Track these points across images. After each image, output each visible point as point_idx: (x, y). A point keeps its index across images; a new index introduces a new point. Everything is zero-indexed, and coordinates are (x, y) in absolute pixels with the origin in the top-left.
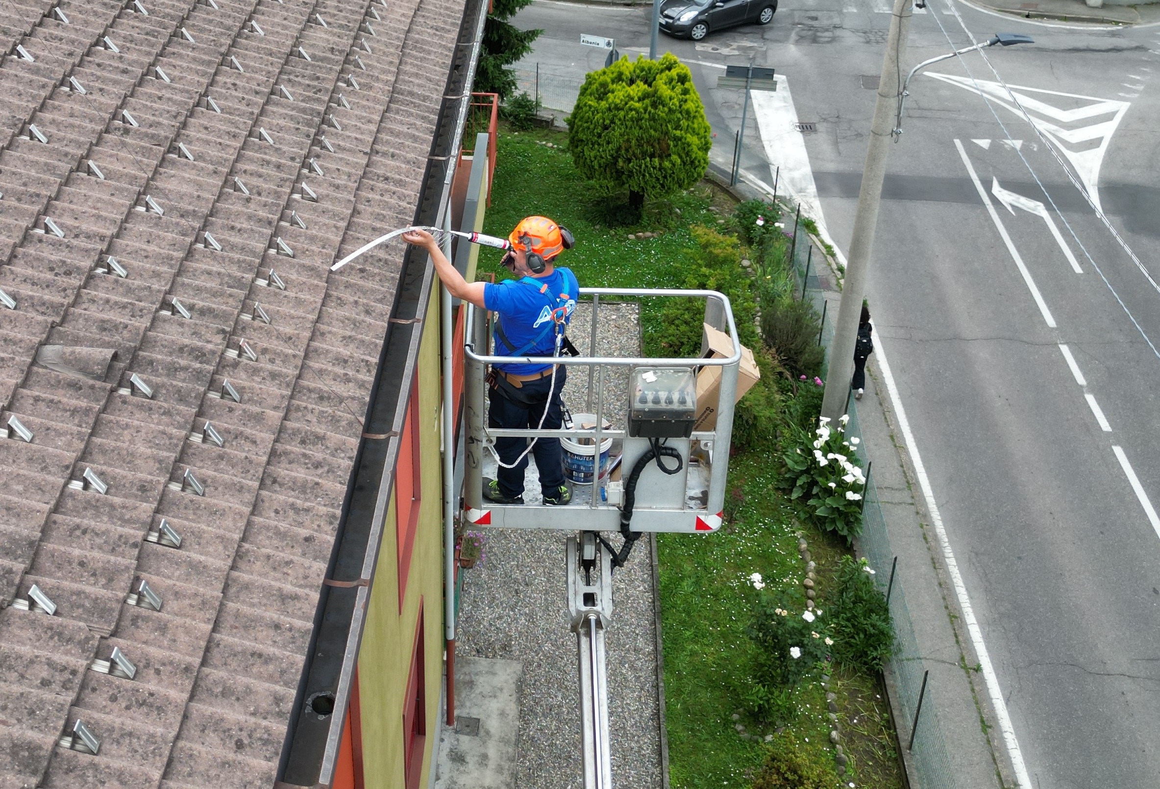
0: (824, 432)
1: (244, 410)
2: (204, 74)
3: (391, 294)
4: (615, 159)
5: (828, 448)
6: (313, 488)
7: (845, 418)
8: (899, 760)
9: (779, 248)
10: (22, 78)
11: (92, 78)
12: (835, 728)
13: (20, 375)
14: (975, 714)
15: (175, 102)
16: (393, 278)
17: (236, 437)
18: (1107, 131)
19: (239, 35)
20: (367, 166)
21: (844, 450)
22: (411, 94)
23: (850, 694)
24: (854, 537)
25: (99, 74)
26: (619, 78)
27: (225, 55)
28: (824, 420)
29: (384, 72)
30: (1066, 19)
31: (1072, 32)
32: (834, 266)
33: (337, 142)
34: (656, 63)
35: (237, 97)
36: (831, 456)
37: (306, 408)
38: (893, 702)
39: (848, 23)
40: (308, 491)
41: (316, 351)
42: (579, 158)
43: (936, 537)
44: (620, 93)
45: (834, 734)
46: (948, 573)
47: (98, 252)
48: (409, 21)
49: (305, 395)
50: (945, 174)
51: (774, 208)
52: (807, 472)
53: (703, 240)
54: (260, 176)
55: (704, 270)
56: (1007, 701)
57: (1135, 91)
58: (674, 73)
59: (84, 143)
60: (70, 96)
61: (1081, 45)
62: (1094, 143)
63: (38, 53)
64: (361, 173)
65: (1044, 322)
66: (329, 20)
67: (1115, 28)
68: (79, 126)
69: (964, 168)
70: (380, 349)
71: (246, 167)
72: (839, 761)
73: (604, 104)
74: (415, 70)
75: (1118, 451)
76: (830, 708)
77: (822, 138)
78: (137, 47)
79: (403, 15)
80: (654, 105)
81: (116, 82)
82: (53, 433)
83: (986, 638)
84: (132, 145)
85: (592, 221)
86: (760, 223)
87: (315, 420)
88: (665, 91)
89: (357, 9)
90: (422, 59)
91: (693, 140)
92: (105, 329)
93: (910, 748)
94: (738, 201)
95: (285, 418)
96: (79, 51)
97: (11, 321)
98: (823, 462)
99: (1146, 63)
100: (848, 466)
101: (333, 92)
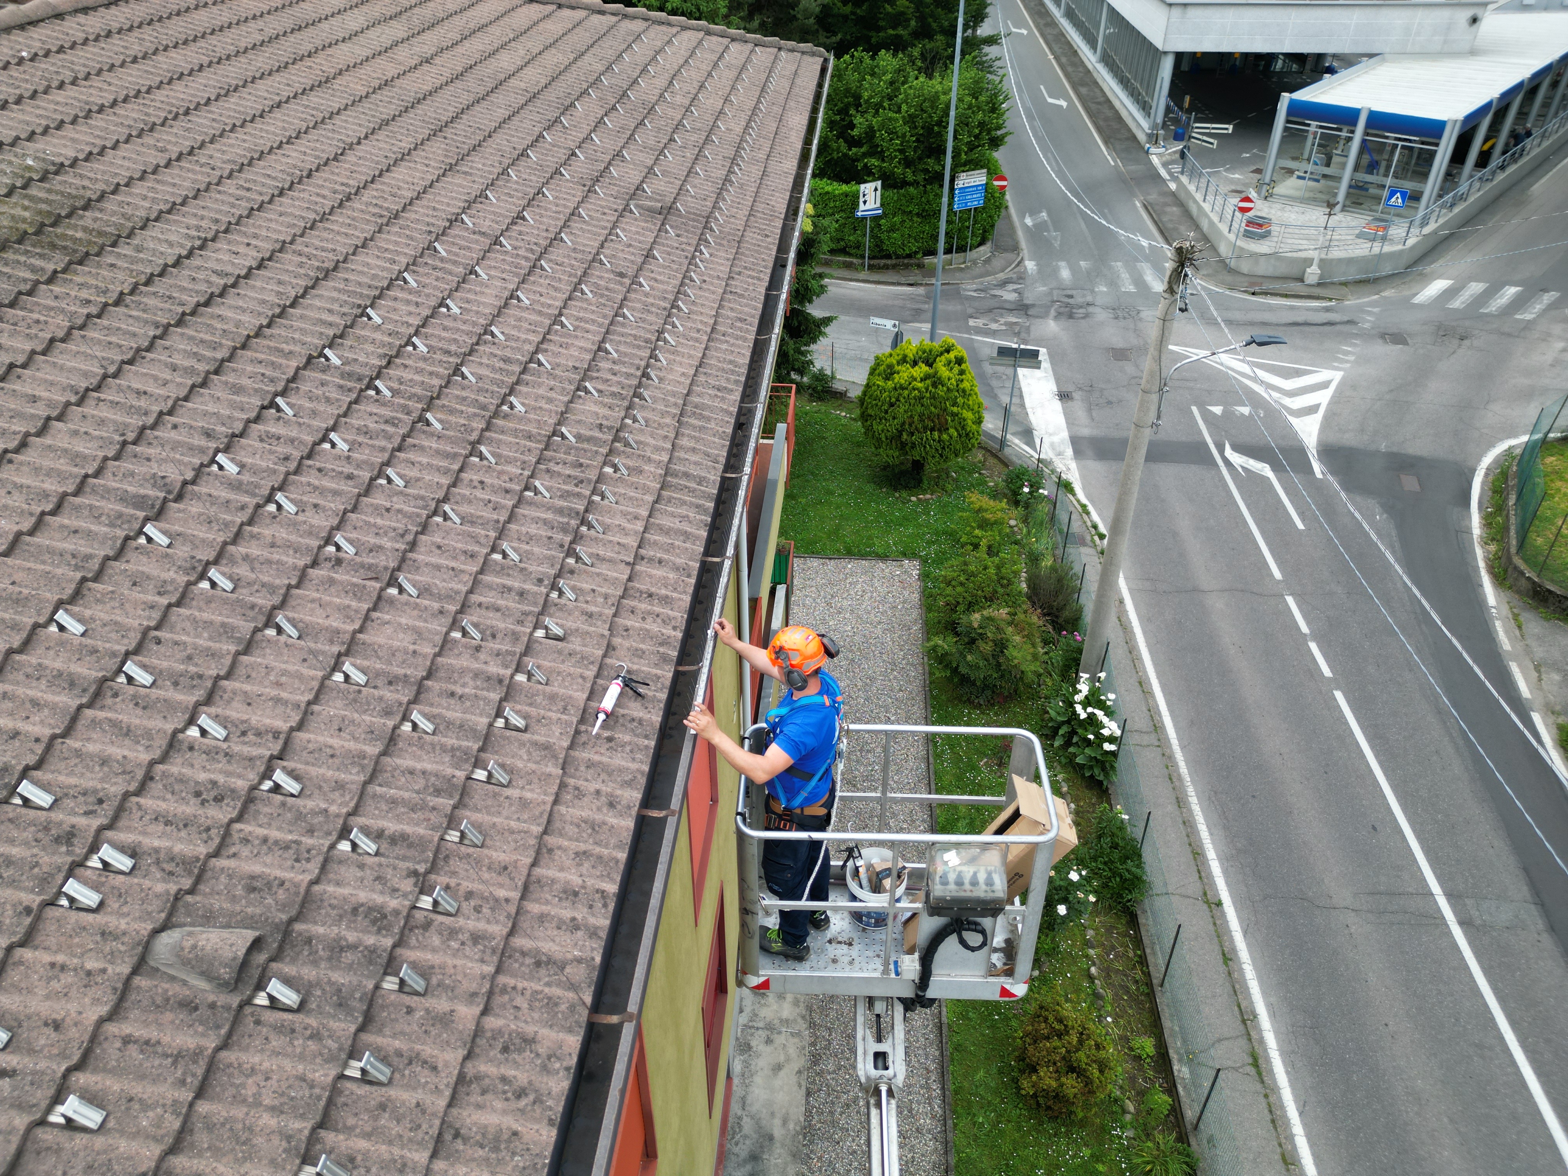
0: (1084, 688)
1: (427, 1011)
2: (447, 471)
3: (642, 773)
4: (900, 433)
5: (1086, 703)
6: (509, 1141)
7: (1103, 675)
8: (1151, 996)
9: (1043, 509)
10: (217, 498)
11: (308, 489)
12: (1094, 964)
13: (112, 997)
14: (1217, 948)
15: (405, 515)
16: (647, 747)
17: (410, 1063)
18: (1323, 398)
19: (496, 414)
20: (630, 579)
21: (1101, 705)
22: (686, 475)
23: (1107, 930)
24: (1110, 782)
25: (317, 483)
26: (904, 360)
27: (474, 444)
28: (1085, 676)
29: (657, 449)
30: (1286, 296)
31: (1292, 308)
32: (1089, 524)
33: (594, 551)
34: (936, 345)
35: (482, 500)
36: (1090, 710)
37: (514, 988)
38: (1146, 941)
39: (1099, 301)
40: (503, 1146)
41: (539, 882)
42: (868, 430)
43: (1180, 778)
44: (904, 374)
45: (1093, 970)
46: (1190, 811)
47: (265, 760)
48: (688, 382)
49: (516, 961)
50: (1184, 439)
51: (1038, 473)
52: (1068, 722)
53: (977, 506)
54: (498, 610)
55: (977, 532)
56: (1245, 933)
57: (1347, 362)
58: (952, 355)
59: (279, 587)
60: (275, 517)
61: (1300, 319)
62: (1312, 410)
63: (245, 460)
64: (620, 592)
65: (1271, 575)
66: (600, 387)
67: (1329, 304)
68: (278, 562)
69: (1200, 432)
70: (622, 867)
71: (482, 599)
72: (1097, 996)
73: (890, 384)
74: (692, 444)
75: (1339, 695)
76: (1088, 944)
77: (1078, 406)
78: (370, 442)
79: (683, 374)
80: (934, 385)
81: (336, 493)
82: (137, 1107)
83: (1225, 872)
84: (341, 583)
85: (879, 484)
86: (1026, 490)
87: (525, 1005)
88: (944, 372)
89: (632, 371)
90: (702, 429)
91: (968, 415)
92: (254, 889)
93: (1162, 985)
94: (1007, 466)
95: (485, 1012)
96: (296, 454)
97: (120, 896)
98: (1083, 716)
99: (1356, 336)
100: (1105, 720)
101: (597, 482)
